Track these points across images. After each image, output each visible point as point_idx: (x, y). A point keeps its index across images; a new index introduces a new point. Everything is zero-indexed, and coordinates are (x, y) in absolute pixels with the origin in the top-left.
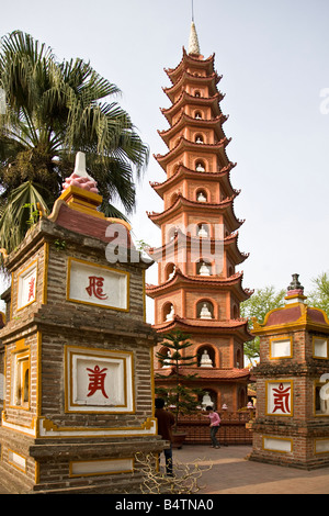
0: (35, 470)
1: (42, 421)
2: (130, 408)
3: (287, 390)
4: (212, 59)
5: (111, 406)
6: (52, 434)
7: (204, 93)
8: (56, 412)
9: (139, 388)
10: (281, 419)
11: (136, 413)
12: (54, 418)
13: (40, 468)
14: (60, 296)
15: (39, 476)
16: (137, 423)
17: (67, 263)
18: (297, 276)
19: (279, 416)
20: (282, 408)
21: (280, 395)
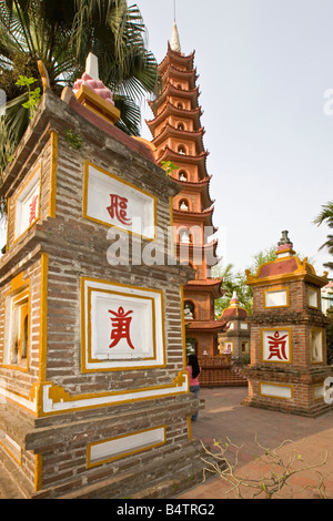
0: (35, 466)
1: (46, 389)
2: (160, 361)
3: (284, 337)
4: (192, 57)
5: (139, 359)
6: (63, 406)
7: (185, 87)
8: (68, 373)
9: (170, 335)
10: (278, 366)
11: (168, 367)
12: (66, 382)
13: (43, 464)
14: (75, 211)
15: (40, 476)
16: (167, 379)
17: (82, 168)
18: (287, 232)
19: (276, 363)
20: (278, 355)
21: (275, 342)
